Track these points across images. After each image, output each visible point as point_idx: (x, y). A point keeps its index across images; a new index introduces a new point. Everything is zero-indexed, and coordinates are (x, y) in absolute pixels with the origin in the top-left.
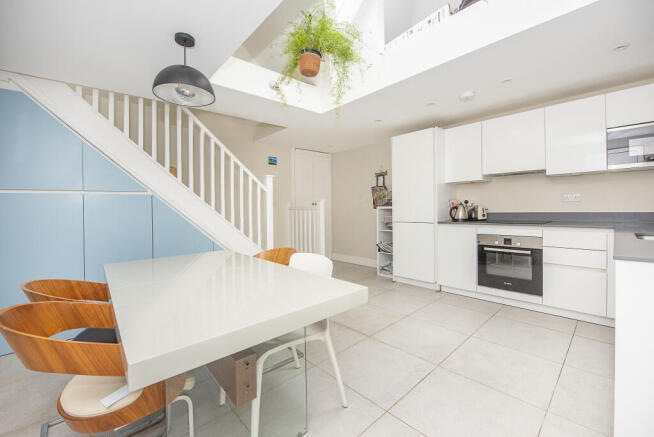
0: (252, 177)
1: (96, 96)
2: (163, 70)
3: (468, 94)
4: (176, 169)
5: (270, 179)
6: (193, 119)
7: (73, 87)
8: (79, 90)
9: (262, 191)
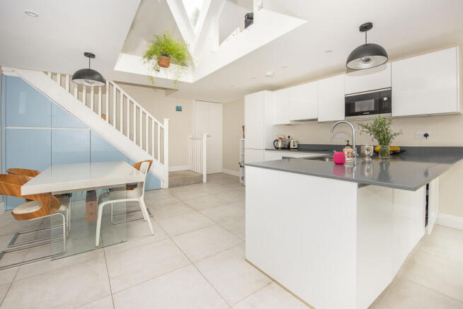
0: (154, 120)
1: (59, 76)
2: (77, 72)
3: (269, 73)
4: (105, 116)
5: (166, 121)
6: (116, 86)
7: (46, 73)
8: (50, 74)
9: (162, 128)
